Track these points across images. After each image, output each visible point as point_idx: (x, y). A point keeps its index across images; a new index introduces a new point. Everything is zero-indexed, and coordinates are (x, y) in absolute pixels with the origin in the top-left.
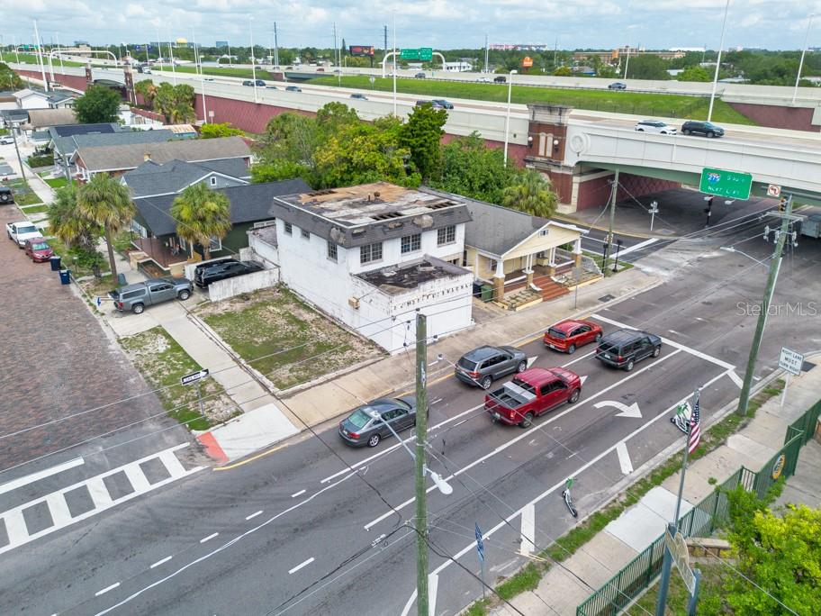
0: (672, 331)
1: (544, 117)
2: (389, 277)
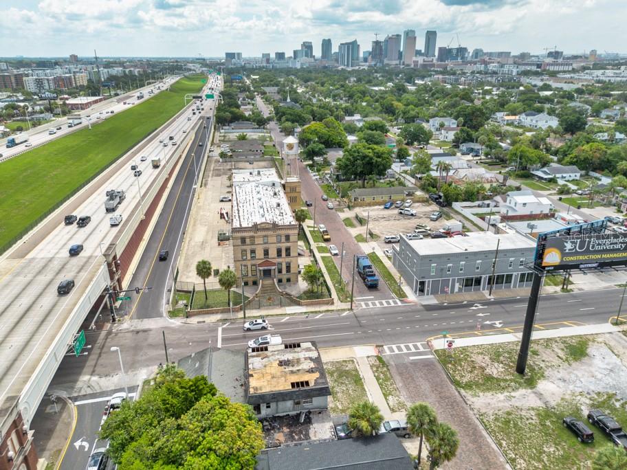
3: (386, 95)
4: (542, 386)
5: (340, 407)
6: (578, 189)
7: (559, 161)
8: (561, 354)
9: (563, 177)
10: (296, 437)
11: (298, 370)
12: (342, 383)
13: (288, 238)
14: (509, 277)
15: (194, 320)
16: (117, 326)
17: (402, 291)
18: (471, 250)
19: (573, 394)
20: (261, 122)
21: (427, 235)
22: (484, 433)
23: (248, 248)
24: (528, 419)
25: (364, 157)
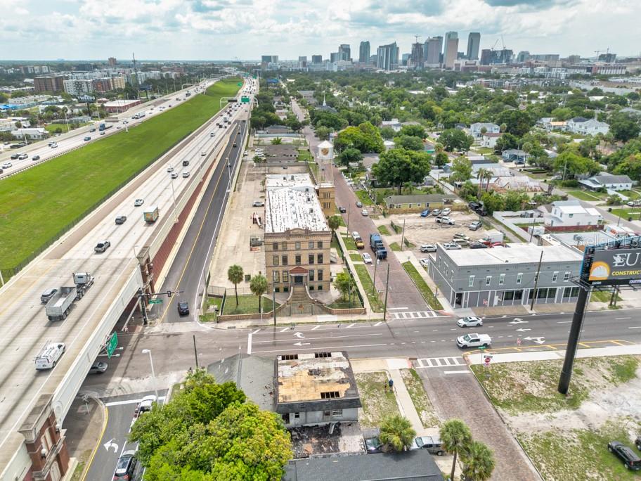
3: (426, 100)
4: (586, 407)
5: (371, 420)
6: (630, 200)
7: (609, 170)
8: (607, 374)
9: (613, 187)
10: (325, 449)
11: (328, 380)
12: (374, 396)
13: (320, 244)
14: (553, 291)
15: (225, 326)
16: (148, 330)
17: (438, 302)
18: (511, 262)
19: (620, 417)
20: (296, 127)
21: (465, 245)
22: (522, 454)
23: (280, 254)
24: (569, 441)
25: (401, 163)
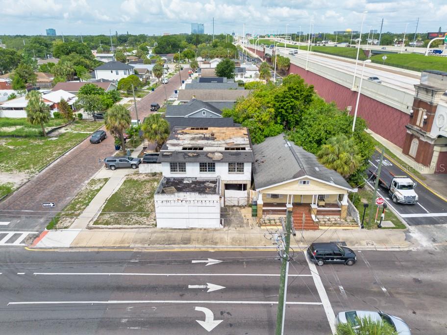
0: (341, 287)
1: (424, 97)
2: (185, 184)
